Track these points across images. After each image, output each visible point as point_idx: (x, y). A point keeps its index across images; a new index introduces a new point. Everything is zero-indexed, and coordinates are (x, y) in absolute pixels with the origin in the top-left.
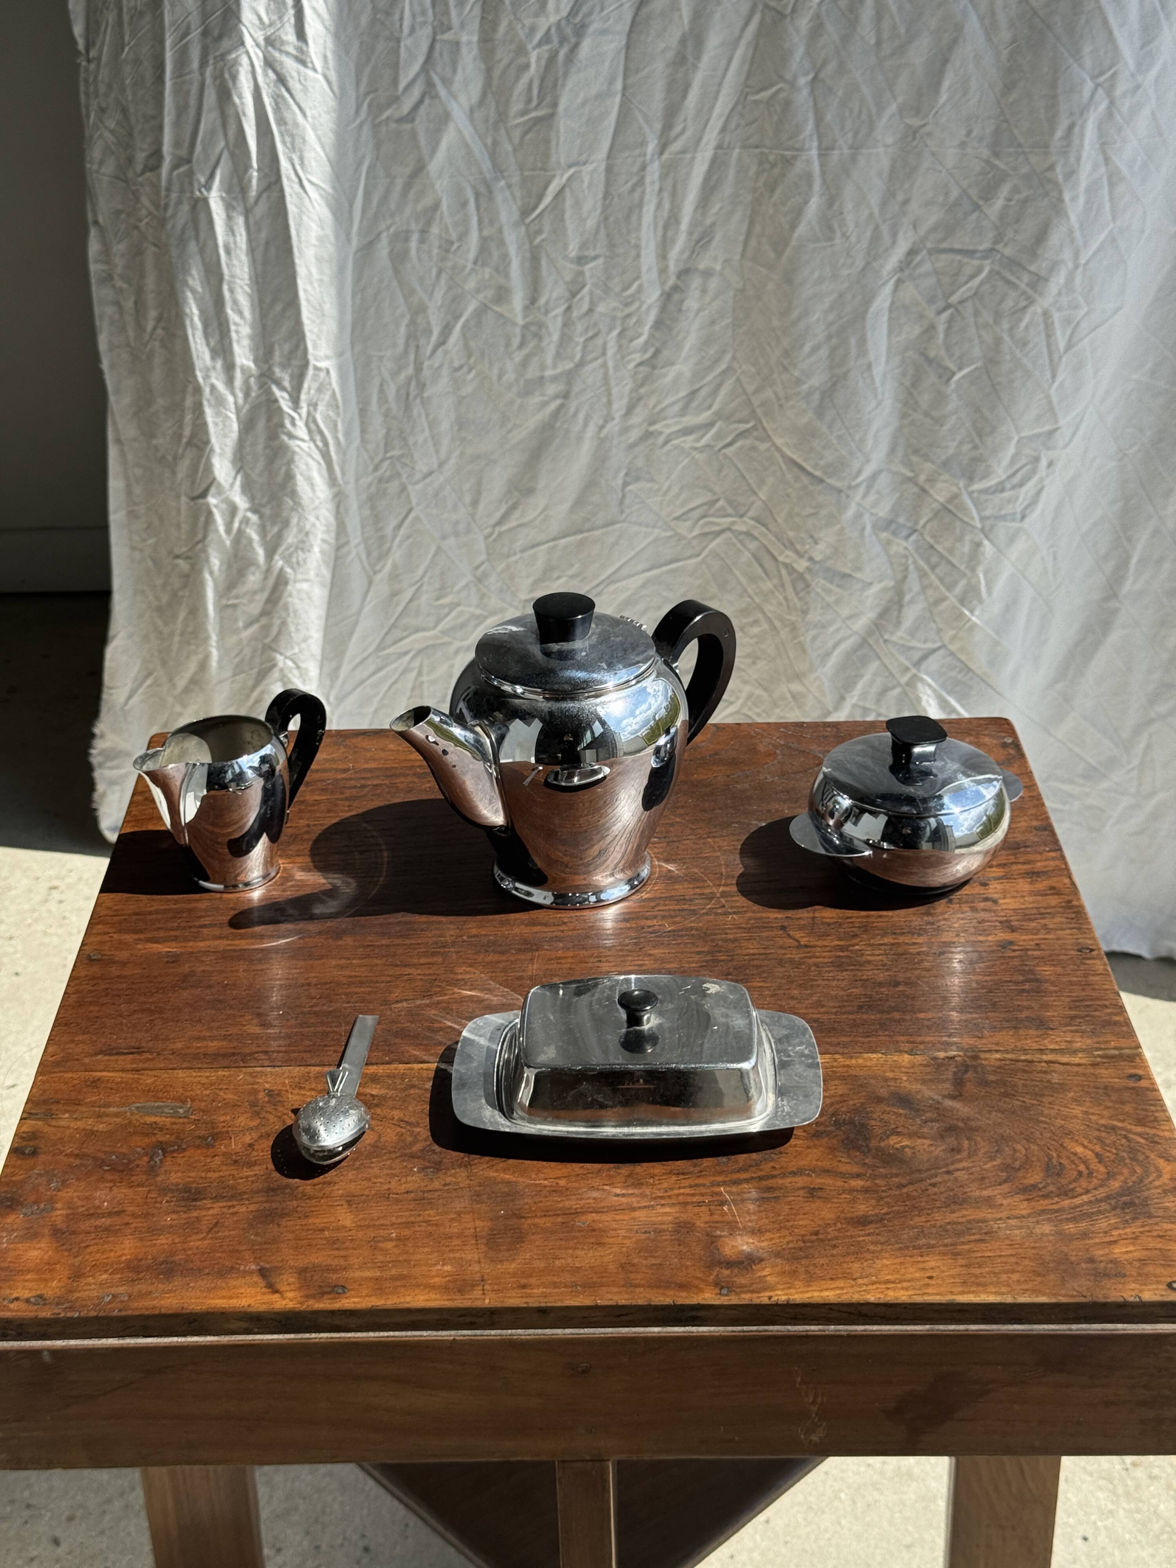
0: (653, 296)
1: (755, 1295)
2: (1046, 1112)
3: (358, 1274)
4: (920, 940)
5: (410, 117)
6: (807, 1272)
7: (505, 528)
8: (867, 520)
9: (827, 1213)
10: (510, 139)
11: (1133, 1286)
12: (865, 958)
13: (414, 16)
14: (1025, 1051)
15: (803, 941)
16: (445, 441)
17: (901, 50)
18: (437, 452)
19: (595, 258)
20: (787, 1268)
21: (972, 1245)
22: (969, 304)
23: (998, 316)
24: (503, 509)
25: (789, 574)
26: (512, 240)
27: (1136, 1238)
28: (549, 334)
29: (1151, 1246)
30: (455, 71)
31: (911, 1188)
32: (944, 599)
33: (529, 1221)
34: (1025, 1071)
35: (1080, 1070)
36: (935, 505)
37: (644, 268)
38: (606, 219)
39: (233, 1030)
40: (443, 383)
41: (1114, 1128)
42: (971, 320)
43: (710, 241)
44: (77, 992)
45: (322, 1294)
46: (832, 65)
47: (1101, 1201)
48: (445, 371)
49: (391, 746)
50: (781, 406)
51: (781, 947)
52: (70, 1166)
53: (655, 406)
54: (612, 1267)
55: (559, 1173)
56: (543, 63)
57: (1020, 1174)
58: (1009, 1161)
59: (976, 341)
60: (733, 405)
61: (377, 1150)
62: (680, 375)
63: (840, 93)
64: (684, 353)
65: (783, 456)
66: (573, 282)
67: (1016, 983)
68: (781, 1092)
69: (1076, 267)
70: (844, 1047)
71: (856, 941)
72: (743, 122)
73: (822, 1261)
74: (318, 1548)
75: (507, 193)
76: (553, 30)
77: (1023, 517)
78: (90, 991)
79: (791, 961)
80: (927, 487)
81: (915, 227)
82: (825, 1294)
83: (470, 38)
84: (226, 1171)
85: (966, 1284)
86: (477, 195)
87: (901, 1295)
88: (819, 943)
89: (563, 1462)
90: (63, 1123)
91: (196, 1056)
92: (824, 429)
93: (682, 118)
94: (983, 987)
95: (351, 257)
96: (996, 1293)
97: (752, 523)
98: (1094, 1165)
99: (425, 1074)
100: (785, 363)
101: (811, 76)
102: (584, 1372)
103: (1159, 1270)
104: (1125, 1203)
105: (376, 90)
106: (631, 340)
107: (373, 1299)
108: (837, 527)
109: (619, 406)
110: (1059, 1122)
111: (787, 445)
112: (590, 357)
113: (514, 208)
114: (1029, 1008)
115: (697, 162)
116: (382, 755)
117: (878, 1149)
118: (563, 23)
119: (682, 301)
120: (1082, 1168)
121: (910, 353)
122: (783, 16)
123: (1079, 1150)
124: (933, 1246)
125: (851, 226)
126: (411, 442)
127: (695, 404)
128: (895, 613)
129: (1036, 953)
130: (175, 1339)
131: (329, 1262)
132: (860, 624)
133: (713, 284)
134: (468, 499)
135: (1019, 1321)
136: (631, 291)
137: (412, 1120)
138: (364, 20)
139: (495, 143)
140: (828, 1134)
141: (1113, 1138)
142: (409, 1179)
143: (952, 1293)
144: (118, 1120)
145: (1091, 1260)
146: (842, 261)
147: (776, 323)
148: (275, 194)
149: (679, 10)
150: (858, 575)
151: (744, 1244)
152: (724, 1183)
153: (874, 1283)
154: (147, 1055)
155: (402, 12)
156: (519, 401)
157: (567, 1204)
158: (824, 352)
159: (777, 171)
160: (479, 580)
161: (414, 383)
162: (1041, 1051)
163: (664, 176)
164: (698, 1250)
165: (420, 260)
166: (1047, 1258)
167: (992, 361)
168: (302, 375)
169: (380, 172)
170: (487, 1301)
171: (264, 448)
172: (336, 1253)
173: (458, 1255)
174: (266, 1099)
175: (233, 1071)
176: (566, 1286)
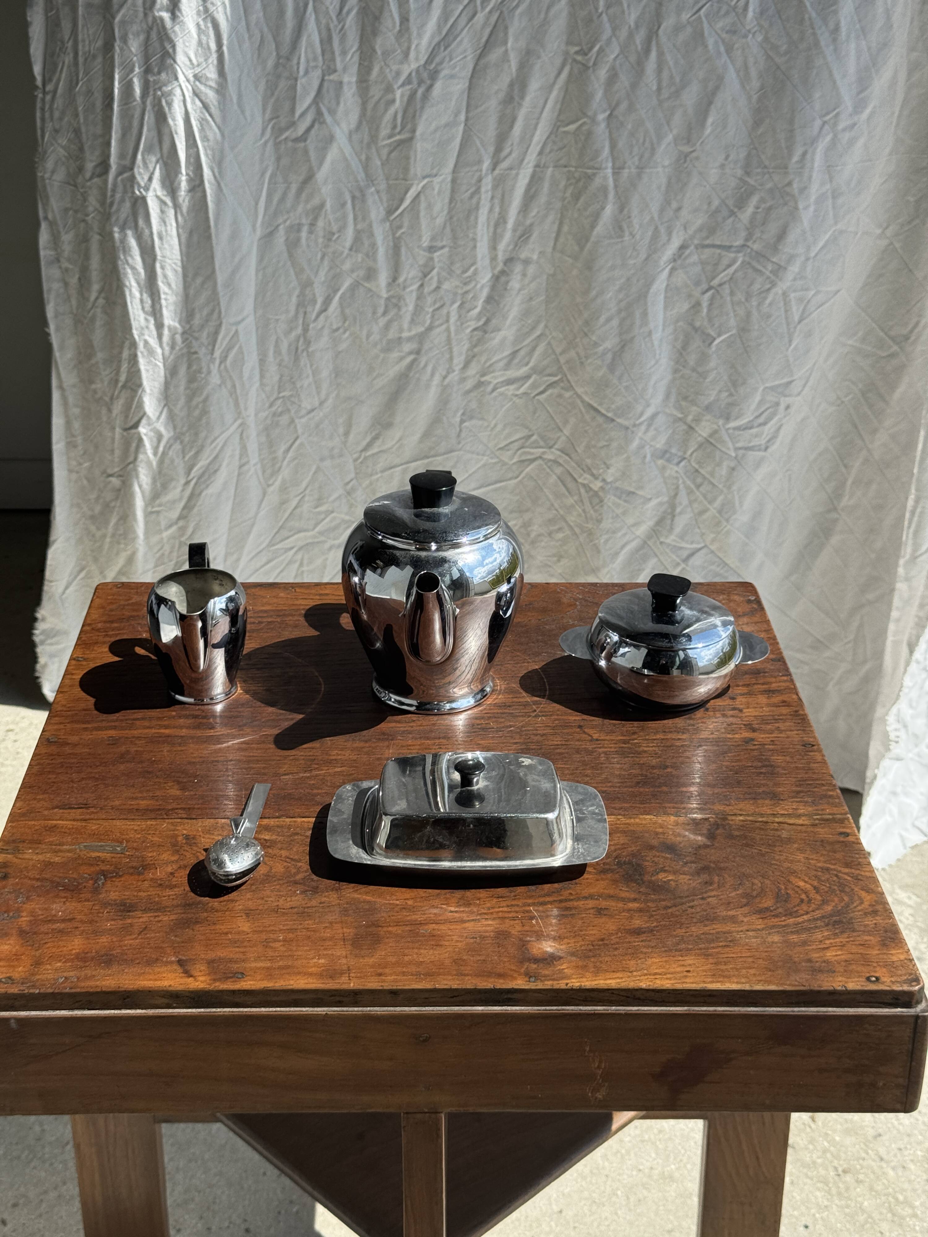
0: (485, 278)
1: (555, 982)
2: (777, 857)
3: (253, 965)
4: (684, 737)
5: (303, 138)
6: (595, 967)
7: (369, 453)
8: (648, 450)
9: (611, 926)
10: (379, 155)
11: (840, 979)
12: (641, 749)
13: (308, 61)
14: (762, 815)
15: (595, 736)
16: (325, 386)
17: (677, 94)
18: (318, 393)
19: (442, 247)
20: (580, 963)
21: (720, 949)
22: (727, 286)
23: (748, 296)
24: (368, 439)
25: (587, 492)
26: (380, 233)
27: (843, 946)
28: (406, 305)
29: (853, 951)
30: (338, 103)
31: (674, 909)
32: (705, 511)
33: (385, 929)
34: (761, 829)
35: (803, 828)
36: (699, 439)
37: (479, 256)
38: (451, 218)
39: (158, 793)
40: (324, 341)
41: (828, 869)
42: (729, 299)
43: (528, 237)
44: (39, 764)
45: (226, 978)
46: (624, 106)
47: (817, 919)
48: (326, 332)
49: (282, 595)
50: (582, 363)
51: (578, 740)
52: (33, 886)
53: (485, 362)
54: (447, 962)
55: (408, 896)
56: (405, 99)
57: (758, 900)
58: (749, 891)
59: (732, 314)
60: (545, 363)
61: (268, 878)
62: (504, 339)
63: (629, 126)
64: (508, 322)
65: (583, 401)
66: (425, 265)
67: (756, 768)
68: (577, 838)
69: (807, 259)
70: (625, 810)
71: (635, 736)
72: (555, 148)
73: (606, 959)
74: (209, 1229)
75: (376, 197)
76: (414, 74)
77: (766, 449)
78: (49, 764)
79: (586, 750)
80: (693, 425)
81: (685, 228)
82: (609, 982)
83: (350, 79)
84: (153, 892)
85: (716, 976)
86: (354, 198)
87: (666, 984)
88: (608, 738)
89: (407, 1113)
90: (27, 856)
91: (130, 811)
92: (615, 381)
93: (510, 143)
94: (731, 770)
95: (255, 244)
96: (737, 983)
97: (558, 453)
98: (813, 894)
99: (306, 825)
100: (586, 330)
101: (608, 113)
102: (424, 1041)
103: (860, 968)
104: (835, 922)
105: (277, 117)
106: (469, 311)
107: (265, 982)
108: (625, 456)
109: (458, 361)
110: (786, 865)
111: (586, 393)
112: (437, 323)
113: (381, 208)
114: (764, 785)
115: (521, 177)
116: (275, 600)
117: (650, 882)
118: (421, 69)
119: (507, 282)
120: (803, 896)
121: (681, 324)
122: (588, 68)
123: (801, 884)
124: (691, 950)
125: (637, 227)
126: (298, 386)
127: (516, 361)
128: (669, 522)
129: (771, 747)
130: (113, 1011)
131: (231, 956)
132: (642, 530)
133: (531, 270)
134: (341, 430)
135: (755, 1005)
136: (469, 273)
137: (296, 857)
138: (270, 63)
139: (368, 159)
140: (612, 871)
141: (827, 876)
142: (293, 898)
143: (704, 982)
144: (70, 855)
145: (810, 961)
146: (629, 254)
147: (579, 300)
148: (199, 194)
149: (509, 61)
150: (640, 493)
151: (548, 947)
152: (534, 904)
153: (646, 975)
154: (92, 810)
155: (299, 58)
156: (382, 355)
157: (414, 917)
158: (615, 322)
159: (581, 184)
160: (349, 493)
161: (302, 340)
162: (774, 815)
163: (495, 187)
164: (512, 950)
165: (308, 246)
166: (776, 959)
167: (744, 329)
168: (217, 333)
169: (280, 179)
170: (352, 985)
171: (186, 389)
172: (237, 949)
173: (330, 952)
174: (184, 841)
175: (158, 822)
176: (412, 975)
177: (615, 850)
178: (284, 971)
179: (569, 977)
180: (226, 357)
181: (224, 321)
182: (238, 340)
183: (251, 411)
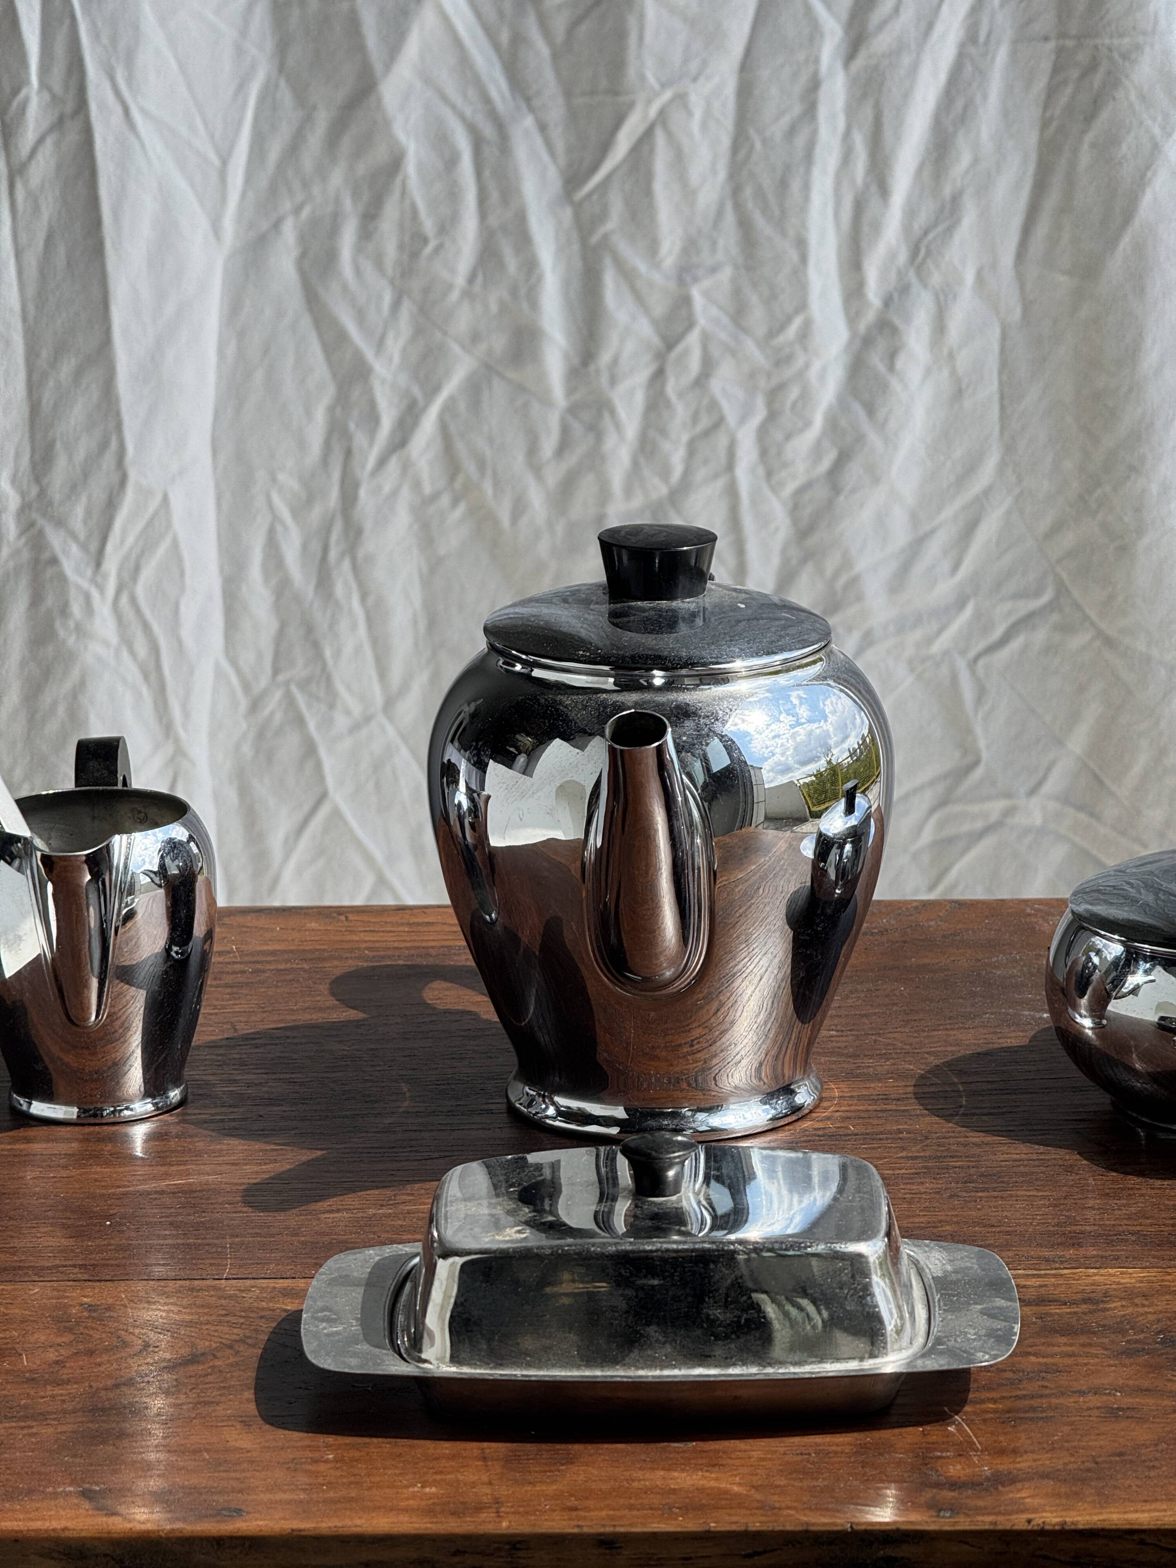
0: (832, 345)
1: (1000, 1518)
3: (264, 1497)
6: (1100, 1494)
9: (1141, 1433)
10: (546, 33)
18: (382, 672)
19: (714, 270)
20: (1063, 1490)
26: (546, 235)
28: (618, 426)
37: (815, 288)
38: (737, 188)
40: (399, 529)
43: (949, 231)
45: (200, 1517)
48: (404, 503)
53: (836, 575)
60: (1003, 562)
64: (901, 456)
66: (669, 317)
73: (1129, 1483)
75: (539, 141)
82: (1132, 1517)
84: (13, 1390)
86: (478, 143)
95: (220, 267)
106: (788, 437)
107: (295, 1522)
112: (703, 471)
113: (552, 171)
115: (925, 71)
119: (895, 350)
126: (328, 653)
127: (922, 565)
131: (211, 1483)
133: (960, 312)
136: (789, 333)
139: (517, 41)
148: (73, 136)
151: (986, 1465)
161: (338, 527)
163: (855, 103)
165: (358, 272)
168: (111, 505)
169: (285, 96)
170: (505, 1524)
171: (23, 664)
172: (224, 1475)
173: (449, 1477)
174: (86, 1314)
175: (18, 1286)
176: (651, 1509)
177: (1159, 1321)
178: (339, 1506)
179: (1035, 1510)
180: (137, 569)
181: (133, 475)
182: (169, 525)
183: (202, 718)
